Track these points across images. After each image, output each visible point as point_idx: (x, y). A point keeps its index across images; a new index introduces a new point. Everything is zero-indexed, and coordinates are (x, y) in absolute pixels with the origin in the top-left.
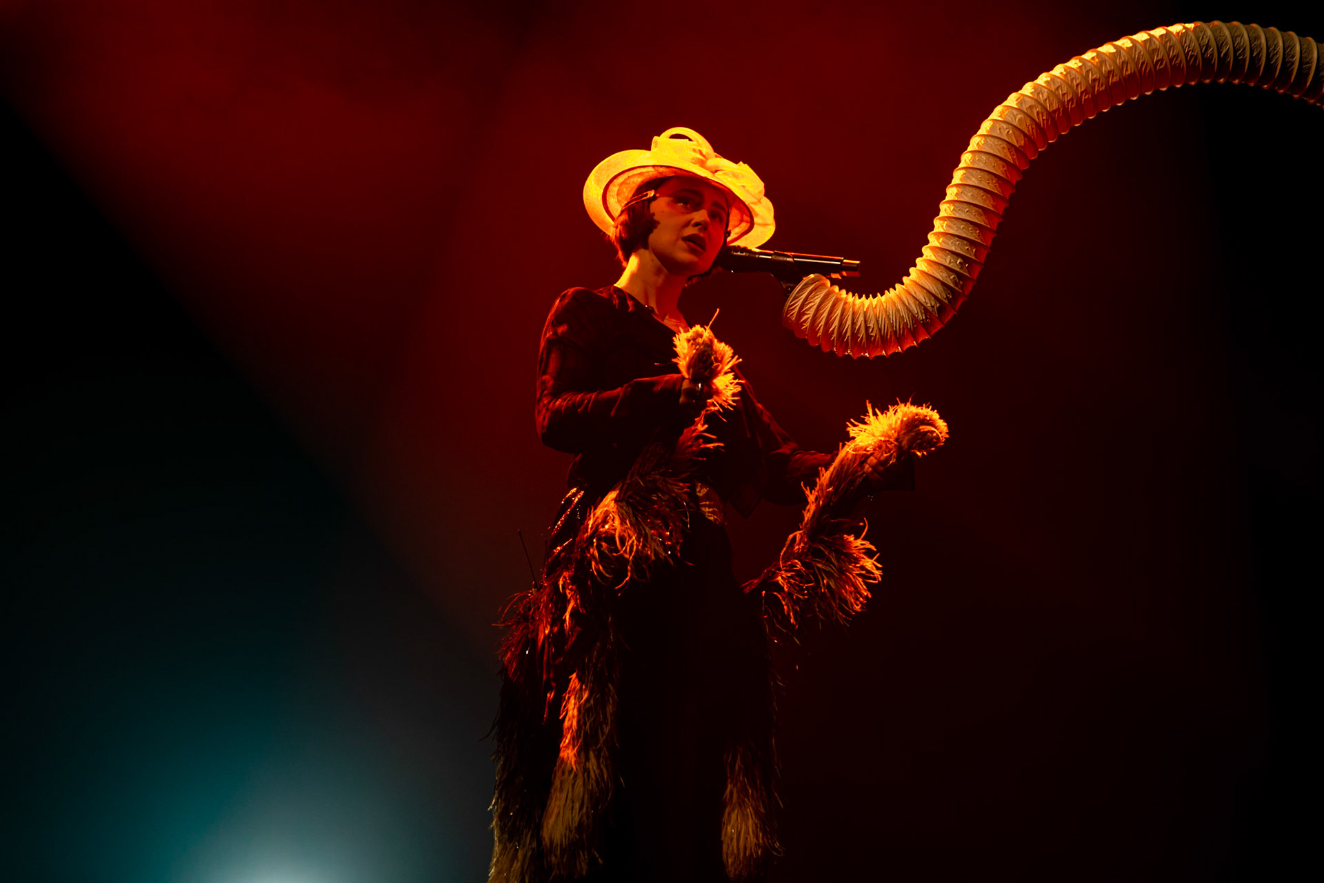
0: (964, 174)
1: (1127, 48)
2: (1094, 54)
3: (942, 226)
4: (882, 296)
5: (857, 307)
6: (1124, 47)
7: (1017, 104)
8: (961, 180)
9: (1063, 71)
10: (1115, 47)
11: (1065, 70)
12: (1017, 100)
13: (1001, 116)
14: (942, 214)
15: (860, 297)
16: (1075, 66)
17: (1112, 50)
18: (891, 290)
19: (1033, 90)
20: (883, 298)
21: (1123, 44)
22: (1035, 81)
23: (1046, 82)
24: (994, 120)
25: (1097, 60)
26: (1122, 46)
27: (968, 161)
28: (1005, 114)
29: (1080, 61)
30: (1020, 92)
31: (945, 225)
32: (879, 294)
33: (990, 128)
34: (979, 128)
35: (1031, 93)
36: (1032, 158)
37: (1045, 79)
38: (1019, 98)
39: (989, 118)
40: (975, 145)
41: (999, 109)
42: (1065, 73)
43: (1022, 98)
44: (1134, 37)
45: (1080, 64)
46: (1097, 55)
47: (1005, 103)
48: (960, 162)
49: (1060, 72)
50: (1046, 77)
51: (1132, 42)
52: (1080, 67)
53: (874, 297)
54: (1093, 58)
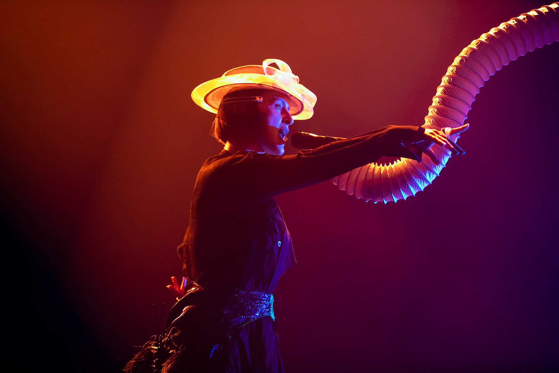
0: (443, 90)
1: (545, 12)
2: (525, 16)
3: (430, 122)
4: (392, 164)
5: (376, 172)
6: (543, 12)
7: (476, 47)
8: (441, 93)
9: (505, 26)
10: (538, 12)
11: (507, 26)
12: (476, 44)
13: (466, 54)
14: (430, 114)
15: (379, 165)
16: (513, 24)
17: (536, 14)
18: (398, 160)
19: (487, 38)
20: (393, 166)
21: (543, 10)
22: (488, 33)
23: (495, 33)
24: (462, 56)
25: (527, 20)
26: (542, 12)
27: (446, 81)
28: (469, 53)
29: (516, 21)
30: (478, 39)
31: (431, 121)
32: (390, 163)
33: (460, 62)
34: (453, 61)
35: (485, 40)
36: (485, 80)
37: (495, 32)
38: (478, 43)
39: (460, 55)
40: (450, 72)
41: (465, 49)
42: (506, 28)
43: (480, 43)
44: (550, 6)
45: (516, 22)
46: (526, 17)
47: (469, 46)
48: (441, 82)
49: (503, 27)
50: (495, 30)
51: (548, 10)
52: (516, 24)
53: (388, 165)
54: (524, 19)
